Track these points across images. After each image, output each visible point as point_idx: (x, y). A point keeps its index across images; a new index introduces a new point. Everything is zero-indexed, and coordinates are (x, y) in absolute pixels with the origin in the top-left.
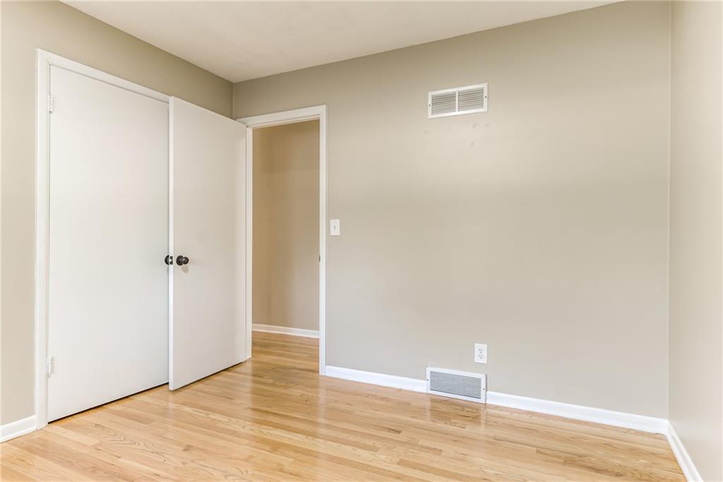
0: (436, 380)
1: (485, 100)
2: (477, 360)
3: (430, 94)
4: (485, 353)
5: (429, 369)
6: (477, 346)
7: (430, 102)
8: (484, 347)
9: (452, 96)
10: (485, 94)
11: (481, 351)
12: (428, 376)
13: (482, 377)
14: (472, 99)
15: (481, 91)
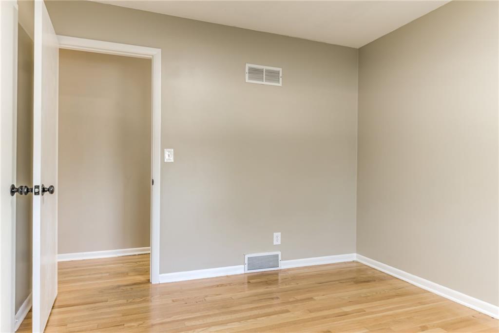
0: (252, 263)
1: (281, 79)
2: (275, 243)
3: (248, 66)
4: (279, 238)
5: (247, 257)
6: (275, 234)
7: (247, 71)
8: (279, 234)
9: (261, 71)
10: (281, 75)
11: (277, 237)
12: (246, 261)
13: (279, 253)
14: (273, 76)
15: (278, 73)
